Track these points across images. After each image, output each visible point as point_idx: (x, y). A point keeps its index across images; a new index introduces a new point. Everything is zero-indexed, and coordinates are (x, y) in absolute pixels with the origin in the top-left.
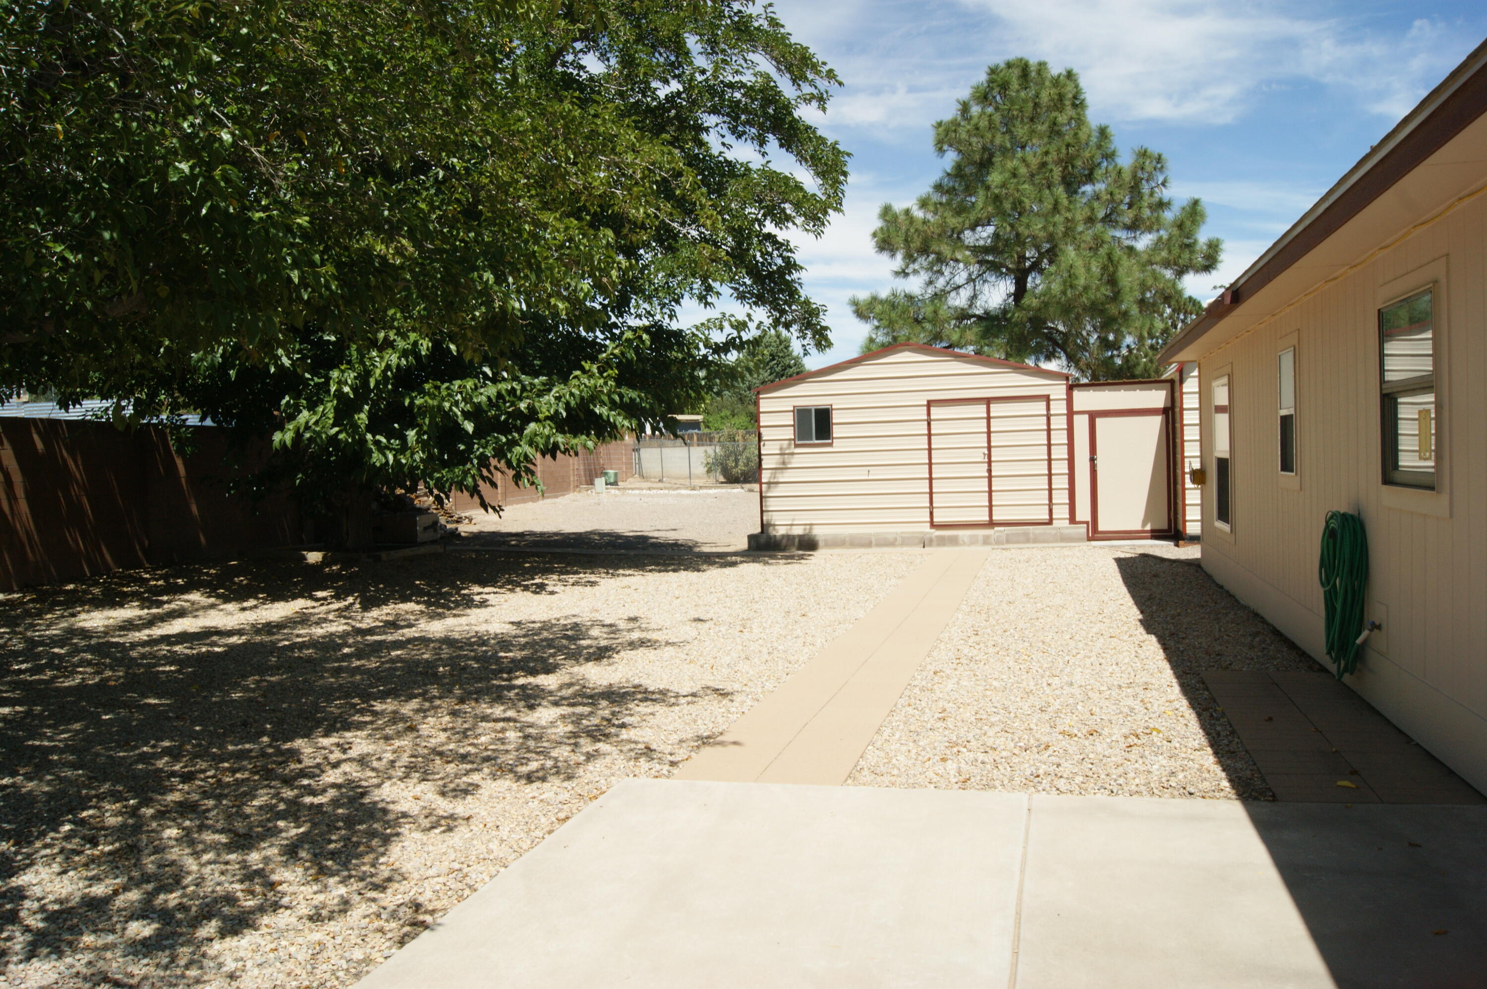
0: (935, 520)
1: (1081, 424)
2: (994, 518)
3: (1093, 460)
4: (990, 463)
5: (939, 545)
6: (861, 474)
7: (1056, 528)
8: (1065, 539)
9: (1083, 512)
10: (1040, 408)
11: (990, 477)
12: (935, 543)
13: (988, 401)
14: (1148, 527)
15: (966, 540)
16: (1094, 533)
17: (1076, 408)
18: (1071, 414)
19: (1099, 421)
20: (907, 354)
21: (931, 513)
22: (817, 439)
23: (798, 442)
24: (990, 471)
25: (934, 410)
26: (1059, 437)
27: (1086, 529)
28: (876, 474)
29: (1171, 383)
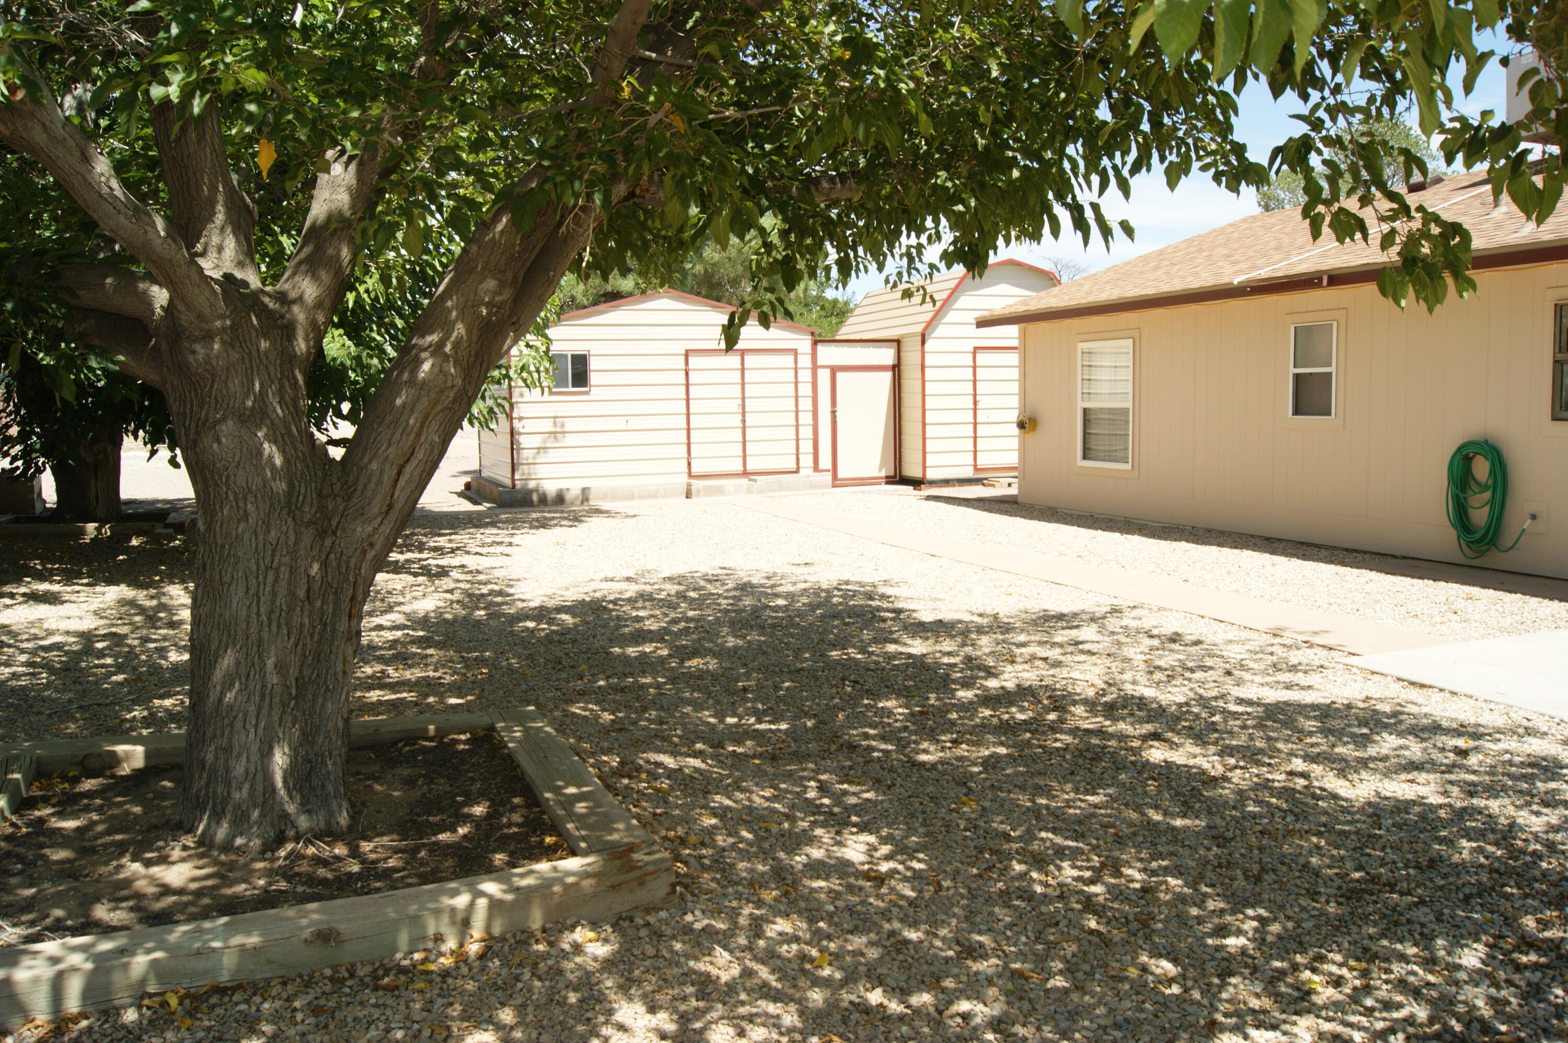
0: (692, 470)
1: (824, 376)
2: (748, 467)
3: (834, 413)
4: (744, 413)
5: (705, 495)
6: (619, 424)
7: (803, 477)
8: (813, 486)
9: (825, 461)
10: (789, 360)
11: (744, 428)
12: (702, 493)
13: (744, 352)
14: (883, 474)
16: (837, 482)
17: (819, 363)
18: (815, 368)
19: (840, 376)
20: (666, 300)
21: (689, 464)
22: (573, 386)
23: (553, 390)
24: (744, 421)
25: (691, 359)
26: (805, 390)
27: (829, 476)
28: (635, 423)
29: (897, 343)
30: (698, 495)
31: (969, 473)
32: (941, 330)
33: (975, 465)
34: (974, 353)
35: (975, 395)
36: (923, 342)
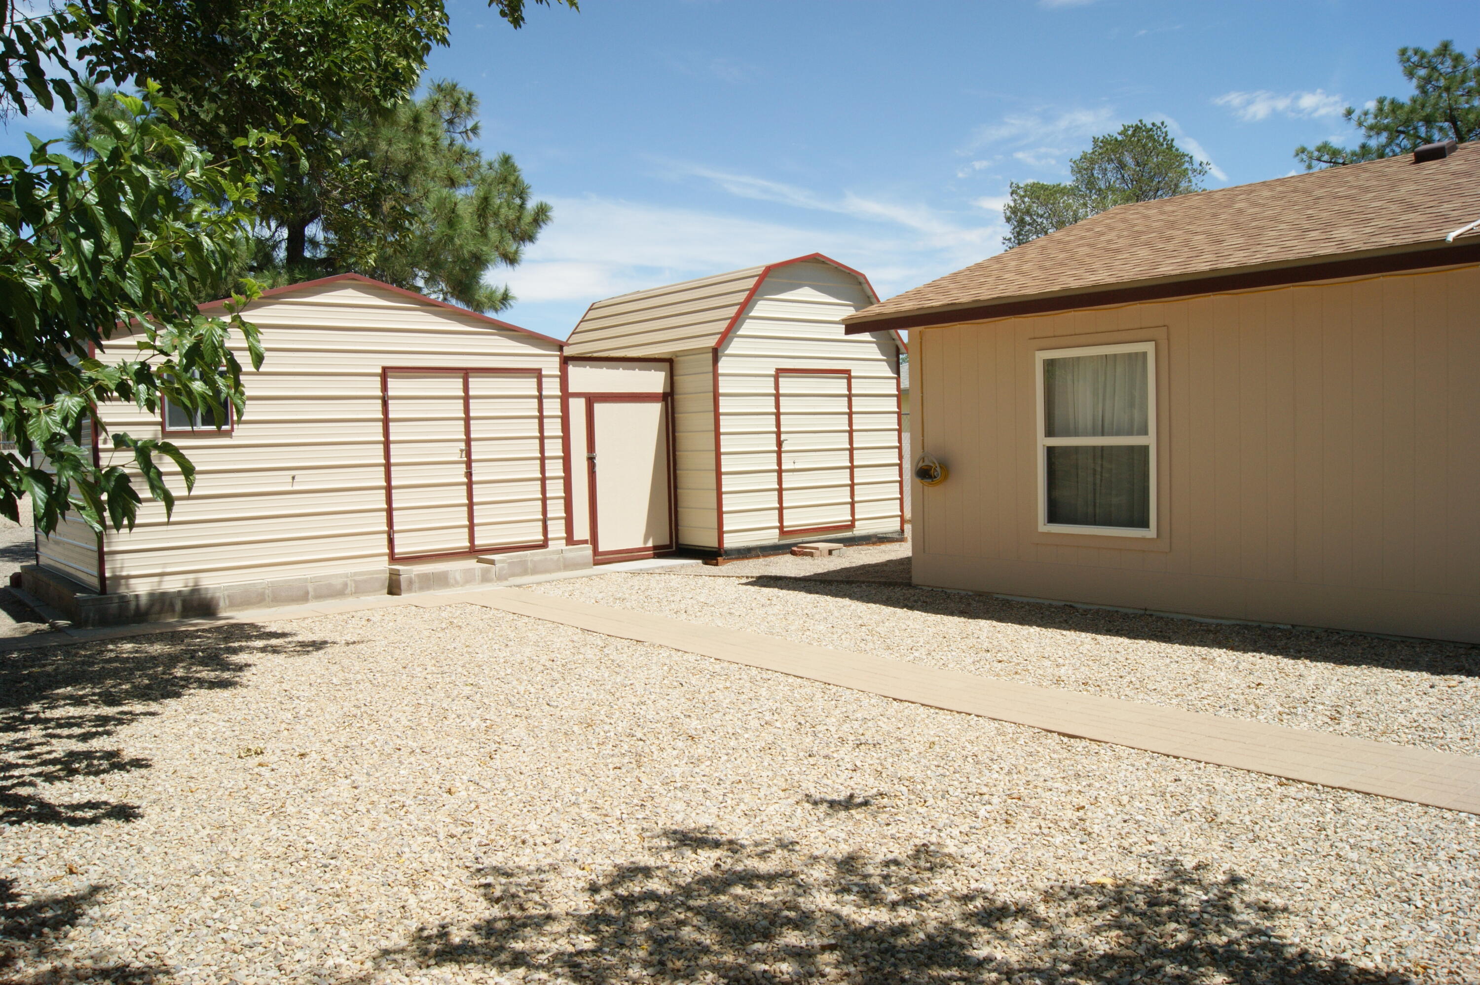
0: (397, 550)
1: (577, 407)
2: (477, 542)
3: (591, 460)
4: (469, 463)
5: (421, 588)
6: (282, 482)
7: (554, 552)
8: (569, 565)
9: (582, 531)
10: (529, 386)
11: (470, 485)
12: (416, 585)
13: (466, 373)
14: (650, 544)
15: (458, 577)
16: (601, 558)
17: (572, 389)
18: (565, 396)
19: (598, 407)
20: (350, 292)
21: (391, 541)
22: (204, 424)
23: (169, 429)
24: (469, 475)
25: (392, 383)
26: (553, 428)
27: (588, 549)
28: (305, 481)
29: (669, 363)
30: (410, 589)
31: (772, 537)
32: (735, 346)
33: (781, 528)
34: (776, 378)
35: (778, 433)
36: (716, 360)
